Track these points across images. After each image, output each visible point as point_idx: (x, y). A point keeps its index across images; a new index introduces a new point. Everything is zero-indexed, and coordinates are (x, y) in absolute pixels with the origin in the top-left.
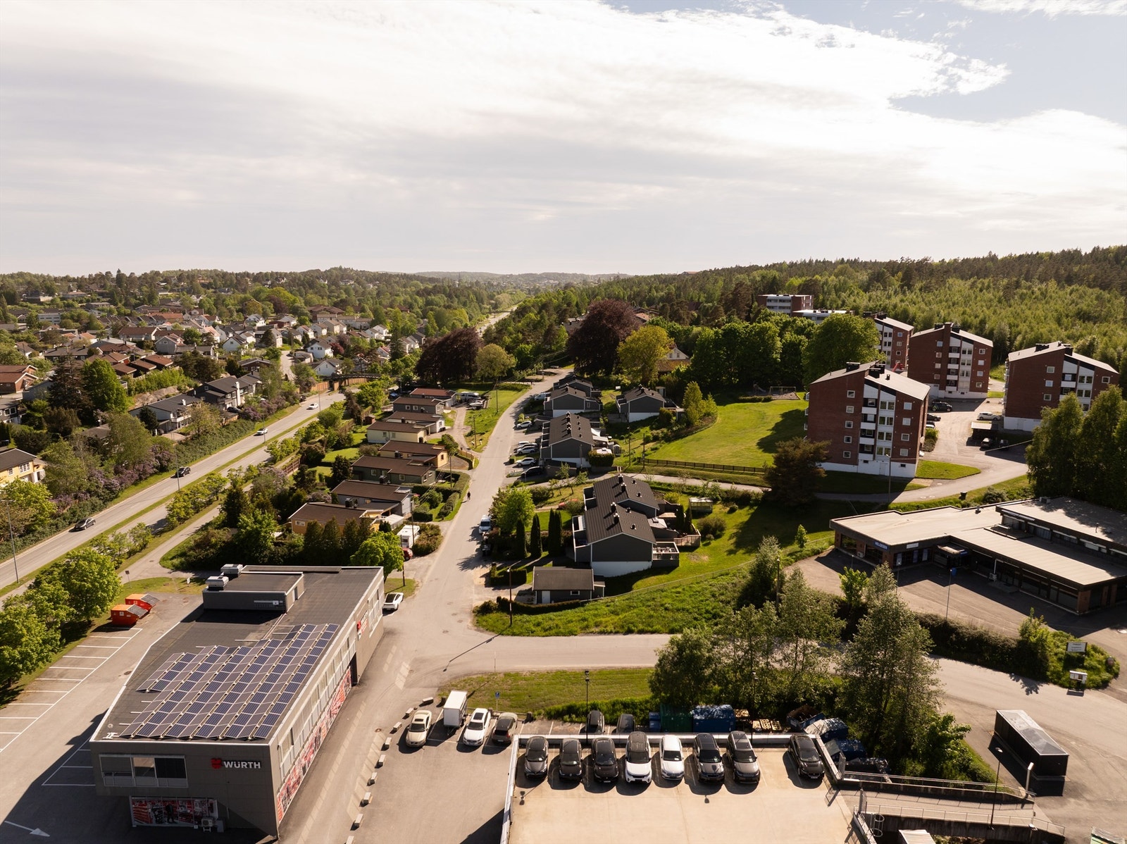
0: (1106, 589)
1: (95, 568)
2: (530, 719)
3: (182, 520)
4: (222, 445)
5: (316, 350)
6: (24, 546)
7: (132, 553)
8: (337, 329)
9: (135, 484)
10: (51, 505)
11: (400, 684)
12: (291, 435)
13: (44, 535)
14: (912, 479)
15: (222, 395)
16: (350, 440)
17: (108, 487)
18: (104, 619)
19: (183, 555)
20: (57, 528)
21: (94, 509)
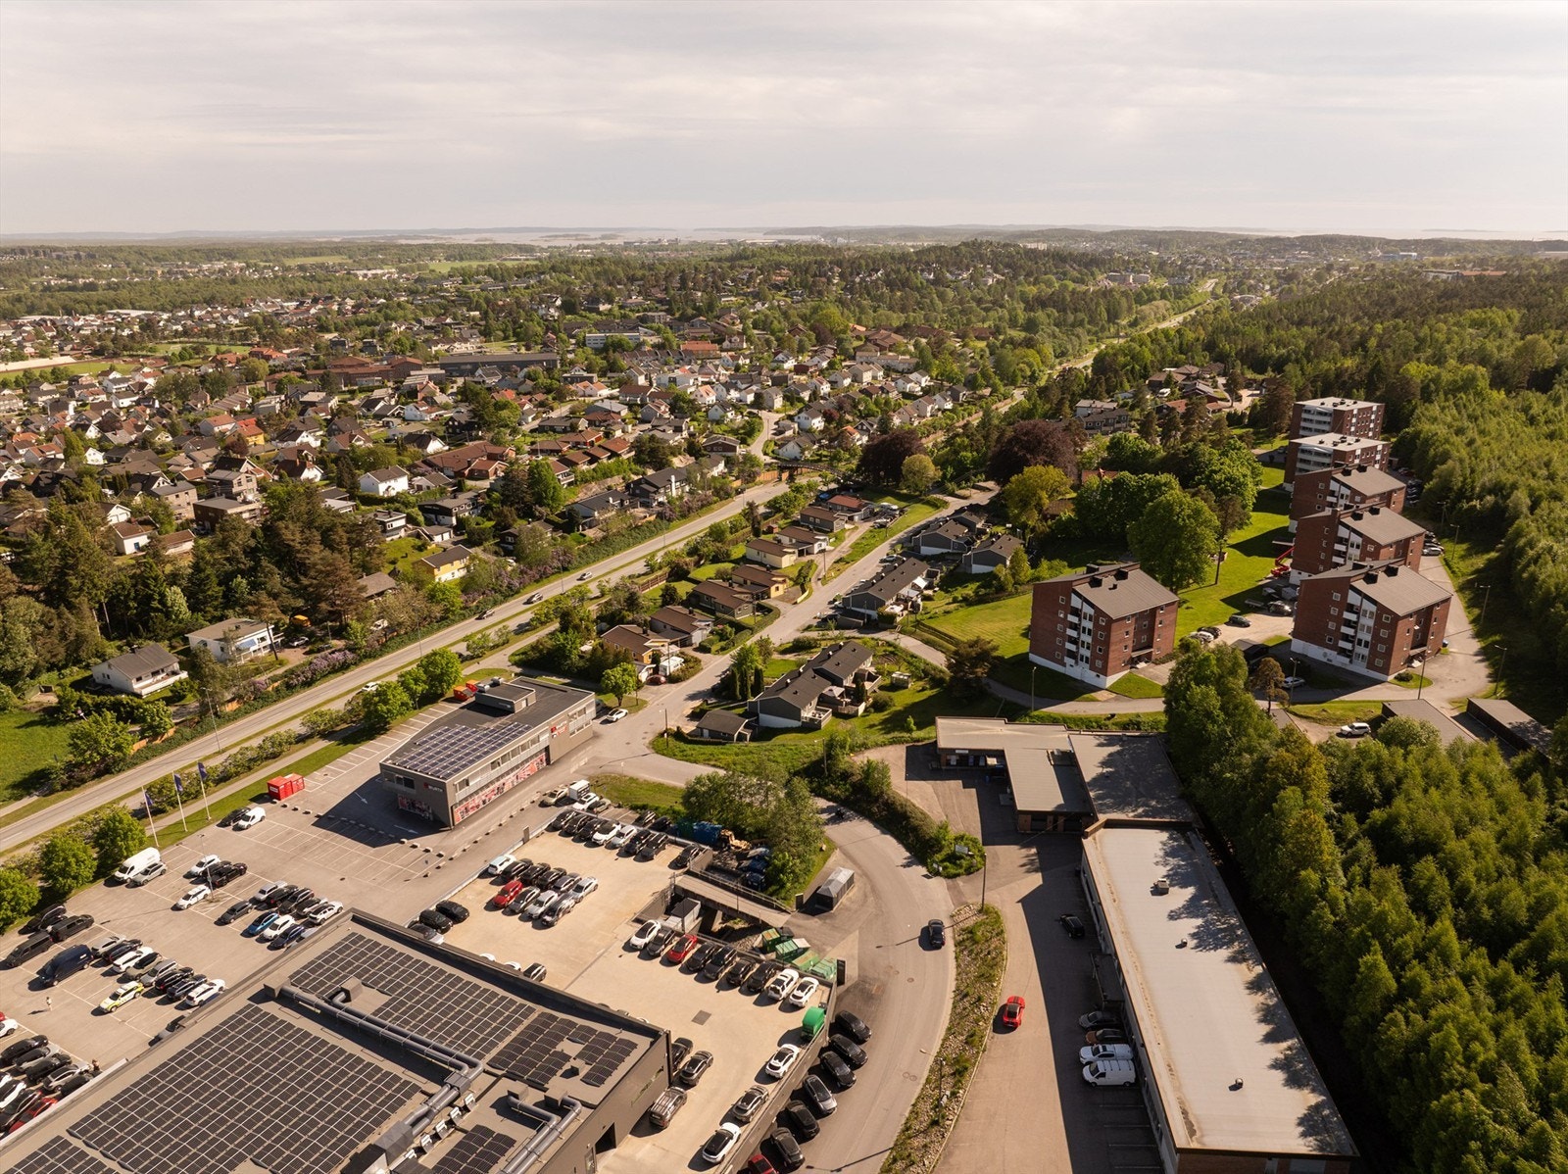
0: (1050, 818)
1: (444, 662)
2: (619, 807)
3: (543, 623)
4: (629, 546)
5: (802, 420)
6: (439, 629)
7: (496, 646)
8: (867, 377)
9: (537, 581)
10: (459, 601)
11: (573, 770)
12: (681, 545)
13: (454, 622)
14: (1101, 689)
15: (653, 489)
16: (728, 555)
17: (510, 586)
18: (450, 694)
19: (524, 653)
20: (464, 618)
21: (495, 603)
